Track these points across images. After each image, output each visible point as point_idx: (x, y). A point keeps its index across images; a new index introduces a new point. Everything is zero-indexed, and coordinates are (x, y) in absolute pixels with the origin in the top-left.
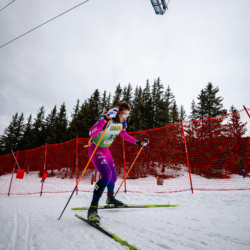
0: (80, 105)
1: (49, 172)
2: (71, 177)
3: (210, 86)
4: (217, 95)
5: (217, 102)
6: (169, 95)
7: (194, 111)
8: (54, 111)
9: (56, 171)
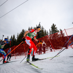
0: (19, 34)
1: (12, 55)
2: (19, 55)
3: (53, 24)
4: (56, 27)
5: (56, 28)
6: (43, 28)
7: (50, 32)
8: (12, 37)
9: (14, 54)
